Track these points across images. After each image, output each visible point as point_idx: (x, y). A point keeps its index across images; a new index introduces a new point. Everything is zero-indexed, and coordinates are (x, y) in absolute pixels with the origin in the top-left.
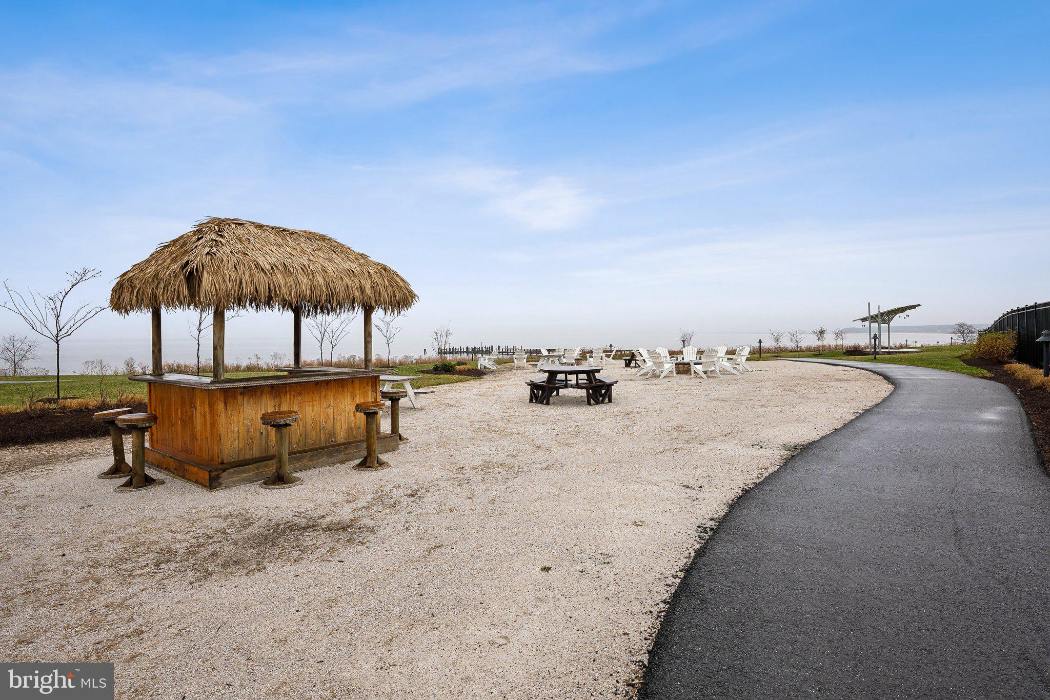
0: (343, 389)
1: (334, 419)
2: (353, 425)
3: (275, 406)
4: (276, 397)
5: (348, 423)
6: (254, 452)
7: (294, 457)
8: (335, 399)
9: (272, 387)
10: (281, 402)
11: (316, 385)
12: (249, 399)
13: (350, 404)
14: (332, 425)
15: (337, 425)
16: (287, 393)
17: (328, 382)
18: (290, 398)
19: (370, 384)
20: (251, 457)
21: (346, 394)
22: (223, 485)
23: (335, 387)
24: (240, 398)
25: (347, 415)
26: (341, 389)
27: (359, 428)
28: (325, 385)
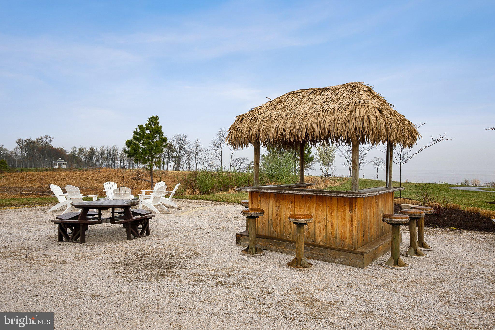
0: (323, 203)
1: (315, 225)
2: (330, 234)
3: (276, 206)
4: (277, 201)
5: (326, 232)
6: (265, 231)
7: (276, 242)
8: (316, 210)
9: (275, 194)
10: (280, 205)
11: (303, 197)
12: (263, 199)
13: (328, 217)
14: (313, 229)
15: (318, 230)
16: (283, 199)
17: (311, 197)
18: (285, 204)
19: (347, 204)
20: (263, 234)
21: (325, 208)
22: (241, 244)
23: (317, 201)
24: (259, 198)
25: (325, 224)
26: (321, 203)
27: (336, 238)
28: (309, 198)
